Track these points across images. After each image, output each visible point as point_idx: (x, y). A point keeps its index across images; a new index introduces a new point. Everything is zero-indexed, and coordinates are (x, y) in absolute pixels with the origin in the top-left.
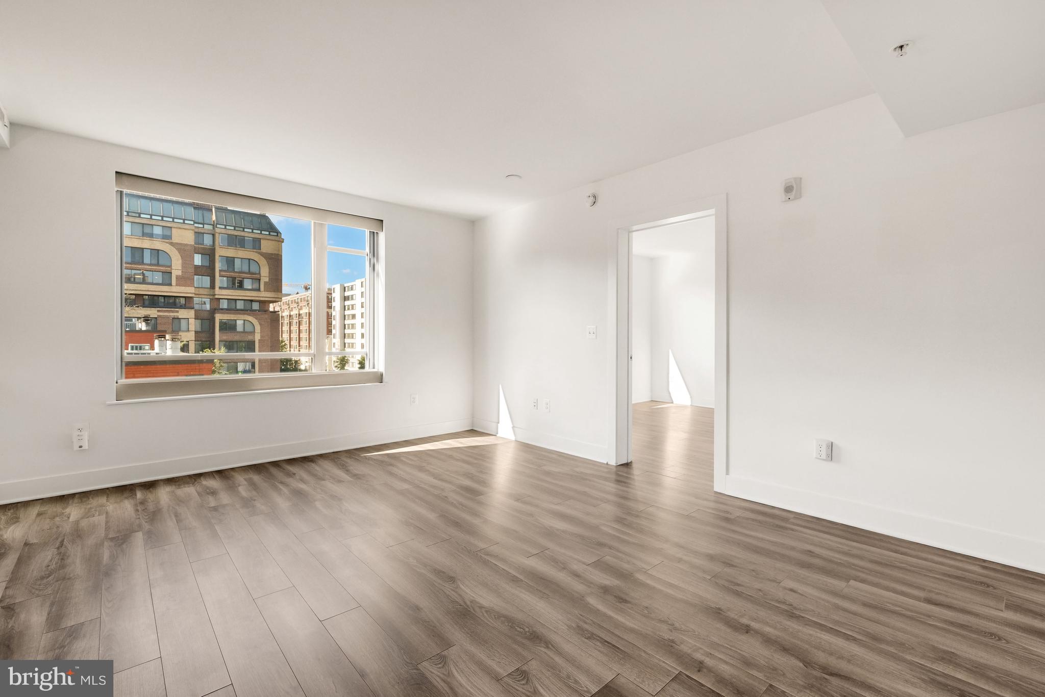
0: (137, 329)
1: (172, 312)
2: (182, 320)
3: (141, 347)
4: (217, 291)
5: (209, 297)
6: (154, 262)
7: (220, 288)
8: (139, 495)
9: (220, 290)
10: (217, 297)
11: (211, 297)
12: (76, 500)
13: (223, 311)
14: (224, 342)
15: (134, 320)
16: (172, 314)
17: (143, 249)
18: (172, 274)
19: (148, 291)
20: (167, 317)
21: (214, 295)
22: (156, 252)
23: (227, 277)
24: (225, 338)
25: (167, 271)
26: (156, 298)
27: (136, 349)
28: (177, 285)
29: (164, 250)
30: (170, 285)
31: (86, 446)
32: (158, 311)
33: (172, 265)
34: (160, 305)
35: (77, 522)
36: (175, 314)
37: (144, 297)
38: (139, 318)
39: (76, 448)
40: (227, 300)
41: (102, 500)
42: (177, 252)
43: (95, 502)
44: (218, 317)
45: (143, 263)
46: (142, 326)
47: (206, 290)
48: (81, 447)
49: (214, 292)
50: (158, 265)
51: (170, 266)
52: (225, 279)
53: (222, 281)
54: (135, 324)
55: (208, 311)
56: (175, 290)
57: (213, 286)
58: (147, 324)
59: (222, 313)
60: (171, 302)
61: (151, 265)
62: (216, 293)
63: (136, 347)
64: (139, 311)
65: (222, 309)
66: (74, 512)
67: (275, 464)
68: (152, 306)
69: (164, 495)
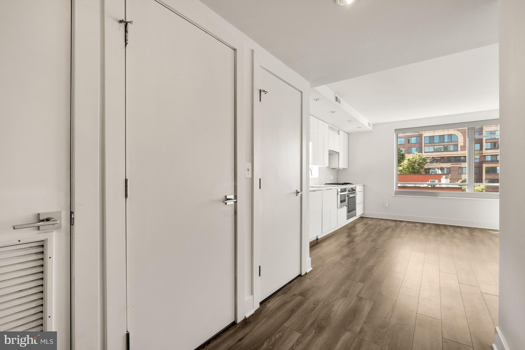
0: (438, 173)
1: (458, 164)
2: (463, 168)
3: (434, 181)
4: (484, 151)
5: (479, 155)
6: (450, 141)
7: (486, 149)
8: (398, 222)
9: (486, 150)
10: (484, 154)
11: (480, 155)
12: (384, 220)
13: (487, 162)
14: (488, 180)
15: (436, 169)
16: (458, 165)
17: (444, 135)
18: (458, 145)
19: (446, 155)
20: (456, 167)
21: (482, 154)
22: (450, 136)
23: (491, 143)
24: (489, 177)
25: (456, 144)
26: (450, 158)
27: (432, 182)
28: (461, 150)
29: (454, 134)
30: (457, 151)
31: (387, 207)
32: (451, 164)
33: (459, 141)
34: (452, 161)
35: (381, 224)
36: (460, 165)
37: (445, 158)
38: (438, 168)
39: (385, 207)
40: (490, 156)
41: (389, 221)
42: (461, 134)
43: (387, 221)
44: (485, 166)
45: (444, 142)
46: (439, 172)
47: (477, 151)
48: (386, 207)
49: (482, 152)
50: (451, 142)
51: (457, 142)
52: (489, 144)
53: (487, 146)
54: (437, 171)
55: (478, 162)
56: (459, 153)
57: (481, 148)
58: (442, 171)
59: (487, 163)
60: (458, 159)
61: (448, 142)
62: (484, 152)
63: (432, 181)
64: (440, 165)
65: (487, 161)
66: (382, 222)
67: (445, 226)
68: (449, 162)
69: (403, 224)
